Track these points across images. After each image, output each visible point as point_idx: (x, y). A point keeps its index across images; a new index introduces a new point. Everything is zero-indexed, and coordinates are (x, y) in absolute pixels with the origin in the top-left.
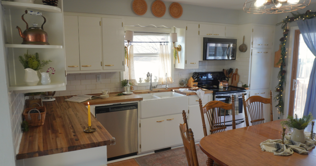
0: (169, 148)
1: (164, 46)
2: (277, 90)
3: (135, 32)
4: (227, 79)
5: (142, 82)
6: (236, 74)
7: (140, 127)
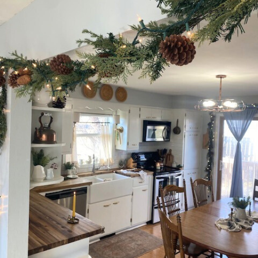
0: (114, 234)
1: (105, 127)
2: (207, 170)
3: (81, 113)
4: (162, 159)
5: (83, 164)
6: (170, 154)
7: (88, 212)
